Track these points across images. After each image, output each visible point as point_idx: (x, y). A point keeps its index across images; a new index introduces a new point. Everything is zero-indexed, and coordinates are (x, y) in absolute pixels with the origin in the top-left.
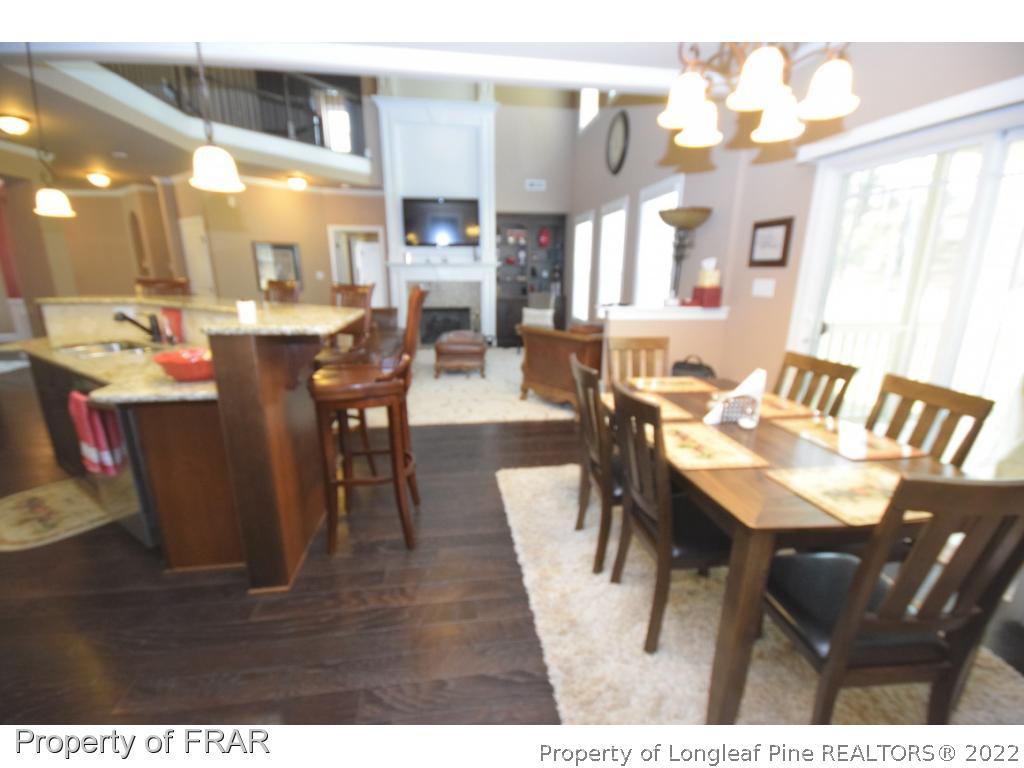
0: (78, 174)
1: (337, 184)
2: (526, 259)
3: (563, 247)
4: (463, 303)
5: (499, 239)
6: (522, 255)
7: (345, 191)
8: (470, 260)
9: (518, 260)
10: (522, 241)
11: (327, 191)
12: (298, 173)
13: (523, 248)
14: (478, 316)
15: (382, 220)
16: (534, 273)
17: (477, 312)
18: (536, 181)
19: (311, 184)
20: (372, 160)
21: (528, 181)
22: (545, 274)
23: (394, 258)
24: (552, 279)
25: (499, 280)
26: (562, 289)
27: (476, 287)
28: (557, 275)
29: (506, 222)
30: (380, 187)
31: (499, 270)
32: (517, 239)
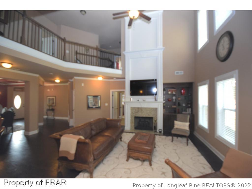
0: (53, 80)
1: (112, 78)
2: (176, 100)
3: (192, 95)
4: (151, 116)
5: (165, 92)
6: (174, 98)
7: (114, 80)
8: (154, 100)
9: (173, 100)
10: (174, 93)
12: (100, 76)
13: (174, 95)
14: (156, 121)
15: (124, 88)
16: (179, 104)
17: (156, 119)
18: (179, 72)
19: (103, 78)
20: (122, 70)
21: (176, 72)
22: (184, 105)
23: (127, 100)
24: (187, 107)
25: (164, 107)
26: (192, 111)
27: (156, 110)
28: (189, 105)
29: (167, 86)
30: (124, 78)
31: (164, 103)
32: (172, 92)
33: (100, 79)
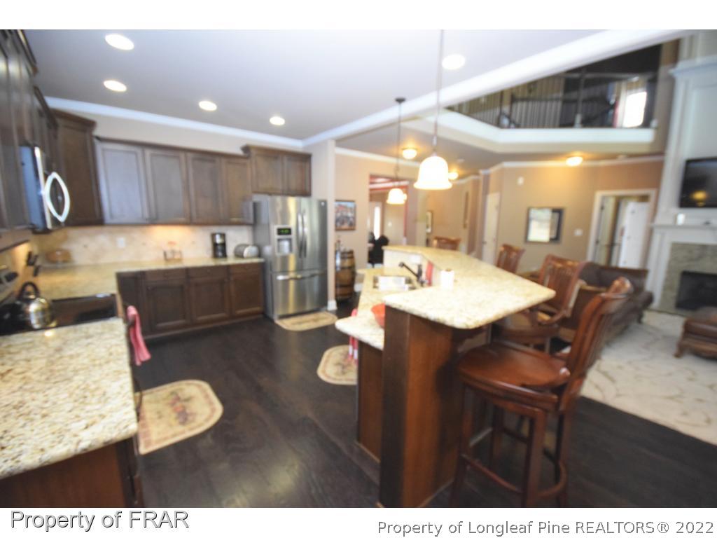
1: (613, 156)
7: (622, 161)
11: (603, 163)
12: (577, 153)
15: (656, 183)
19: (585, 160)
20: (657, 129)
23: (660, 220)
33: (576, 161)
